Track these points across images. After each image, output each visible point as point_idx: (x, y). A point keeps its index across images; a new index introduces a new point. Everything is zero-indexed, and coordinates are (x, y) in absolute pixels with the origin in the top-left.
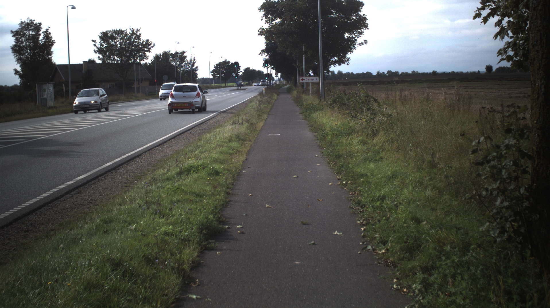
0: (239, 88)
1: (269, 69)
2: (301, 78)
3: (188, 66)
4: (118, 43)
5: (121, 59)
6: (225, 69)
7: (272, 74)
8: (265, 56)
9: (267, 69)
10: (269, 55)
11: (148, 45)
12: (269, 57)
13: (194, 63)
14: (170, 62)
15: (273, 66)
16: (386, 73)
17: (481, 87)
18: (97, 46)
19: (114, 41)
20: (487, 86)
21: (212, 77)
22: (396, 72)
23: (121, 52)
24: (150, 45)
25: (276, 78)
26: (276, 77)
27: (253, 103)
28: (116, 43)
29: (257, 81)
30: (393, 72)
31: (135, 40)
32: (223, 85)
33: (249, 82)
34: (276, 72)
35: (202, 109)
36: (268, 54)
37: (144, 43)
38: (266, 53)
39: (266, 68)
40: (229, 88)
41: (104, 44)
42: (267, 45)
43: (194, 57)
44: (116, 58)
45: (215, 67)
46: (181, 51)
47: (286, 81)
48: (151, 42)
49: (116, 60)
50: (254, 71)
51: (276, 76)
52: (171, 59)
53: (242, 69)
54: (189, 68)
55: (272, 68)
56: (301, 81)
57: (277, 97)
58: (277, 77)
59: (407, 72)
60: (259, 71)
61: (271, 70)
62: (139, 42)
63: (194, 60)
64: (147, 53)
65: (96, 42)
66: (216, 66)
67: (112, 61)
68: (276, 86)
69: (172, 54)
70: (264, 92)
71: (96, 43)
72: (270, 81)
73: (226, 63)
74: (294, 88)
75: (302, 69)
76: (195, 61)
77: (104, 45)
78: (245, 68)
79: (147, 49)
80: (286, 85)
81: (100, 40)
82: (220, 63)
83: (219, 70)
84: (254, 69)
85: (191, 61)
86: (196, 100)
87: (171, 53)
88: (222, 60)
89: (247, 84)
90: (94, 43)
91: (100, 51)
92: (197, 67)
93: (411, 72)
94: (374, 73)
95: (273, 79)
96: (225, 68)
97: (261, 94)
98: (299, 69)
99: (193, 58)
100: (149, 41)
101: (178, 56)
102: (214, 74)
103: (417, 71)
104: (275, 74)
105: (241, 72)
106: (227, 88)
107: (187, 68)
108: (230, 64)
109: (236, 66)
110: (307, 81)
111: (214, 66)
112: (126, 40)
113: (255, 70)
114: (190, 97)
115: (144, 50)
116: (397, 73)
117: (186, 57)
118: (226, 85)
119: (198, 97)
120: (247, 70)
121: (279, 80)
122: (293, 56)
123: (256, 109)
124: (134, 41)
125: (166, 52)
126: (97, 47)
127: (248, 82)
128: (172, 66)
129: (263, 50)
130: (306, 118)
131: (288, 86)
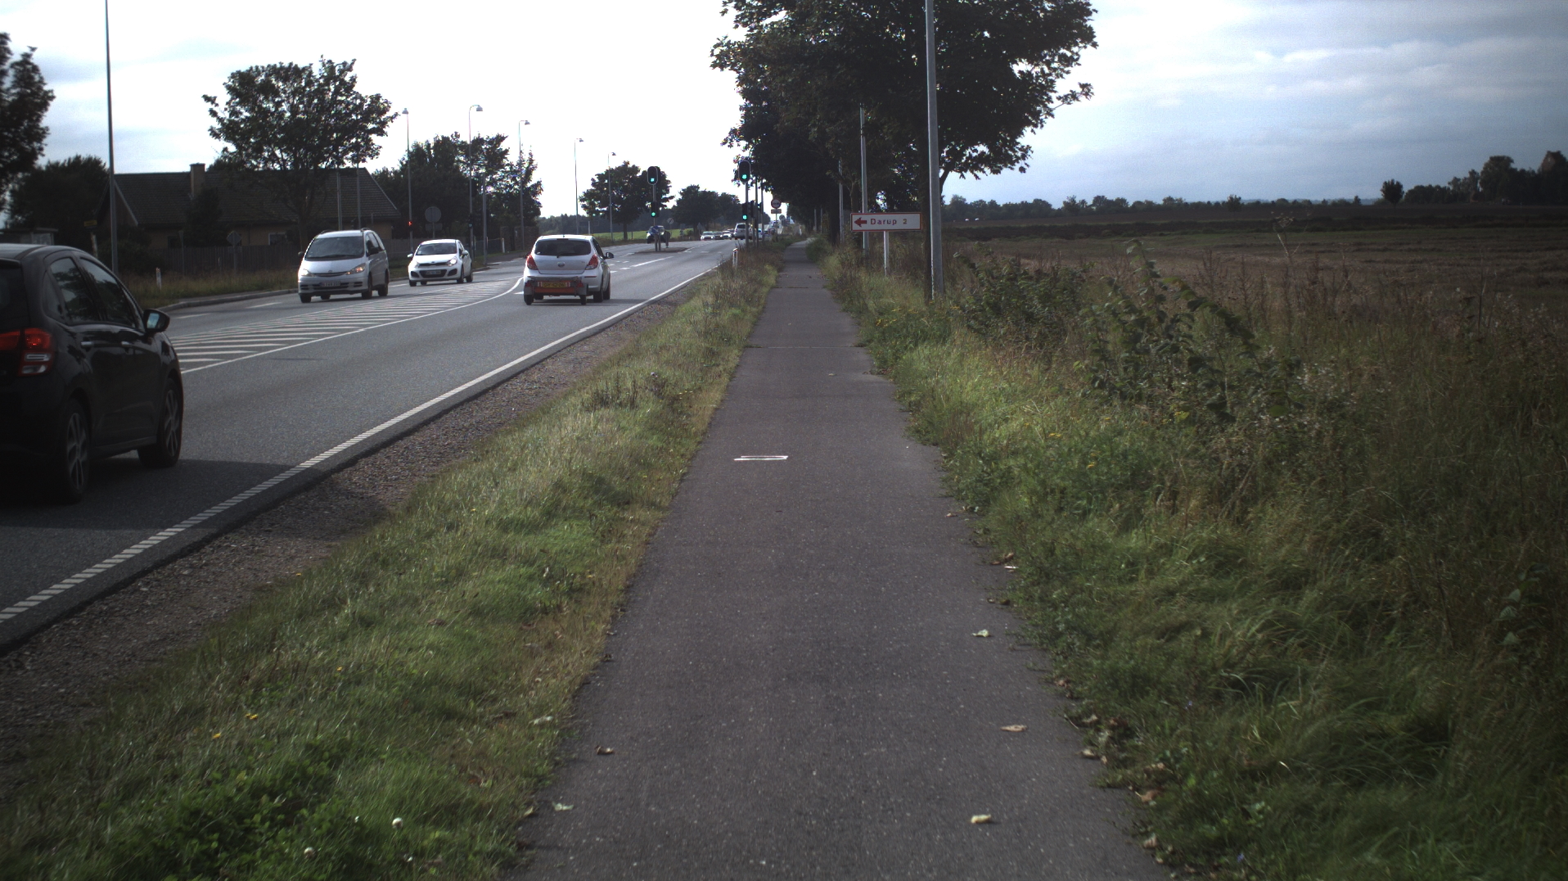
0: (663, 245)
1: (752, 190)
2: (855, 218)
3: (514, 179)
4: (285, 107)
5: (295, 155)
6: (625, 190)
7: (762, 203)
8: (742, 150)
9: (747, 189)
10: (754, 145)
11: (376, 113)
12: (754, 153)
13: (529, 172)
14: (458, 167)
15: (764, 181)
16: (1090, 202)
17: (1406, 247)
18: (221, 115)
19: (273, 101)
20: (1419, 243)
21: (583, 213)
22: (1118, 200)
23: (296, 135)
24: (385, 111)
25: (773, 217)
26: (775, 211)
27: (696, 302)
28: (278, 105)
29: (719, 225)
30: (1111, 202)
31: (339, 98)
32: (619, 236)
33: (695, 227)
34: (774, 198)
35: (602, 295)
36: (750, 142)
37: (365, 107)
38: (745, 139)
39: (743, 187)
40: (636, 245)
41: (242, 110)
42: (745, 117)
43: (530, 154)
44: (278, 152)
45: (594, 184)
46: (493, 135)
47: (804, 227)
48: (386, 102)
49: (278, 158)
50: (712, 194)
51: (773, 212)
52: (462, 158)
53: (675, 191)
54: (516, 187)
55: (762, 186)
56: (856, 227)
57: (777, 277)
58: (779, 215)
59: (1149, 199)
60: (724, 195)
61: (759, 191)
62: (348, 104)
63: (531, 161)
64: (373, 137)
65: (217, 102)
66: (597, 180)
67: (266, 163)
68: (773, 241)
69: (465, 143)
70: (735, 263)
71: (217, 105)
72: (756, 226)
73: (626, 171)
74: (828, 247)
75: (858, 187)
76: (534, 163)
77: (241, 113)
78: (685, 187)
79: (374, 126)
80: (804, 237)
81: (229, 97)
82: (610, 173)
83: (607, 191)
84: (709, 189)
85: (520, 164)
86: (587, 273)
87: (460, 140)
88: (616, 163)
89: (690, 233)
90: (209, 105)
91: (228, 130)
92: (539, 184)
93: (1161, 202)
94: (1057, 204)
95: (767, 219)
96: (624, 187)
97: (725, 267)
98: (845, 190)
99: (526, 157)
100: (381, 101)
101: (482, 151)
102: (592, 204)
103: (1178, 197)
104: (772, 204)
105: (672, 197)
106: (626, 246)
107: (511, 187)
108: (639, 174)
109: (653, 180)
110: (877, 227)
111: (593, 180)
112: (311, 96)
113: (713, 192)
114: (573, 267)
115: (364, 128)
116: (1121, 202)
117: (506, 152)
118: (626, 236)
119: (592, 266)
120: (691, 193)
121: (784, 222)
122: (828, 146)
123: (701, 328)
124: (334, 100)
125: (448, 138)
126: (221, 120)
127: (692, 229)
128: (462, 179)
129: (733, 132)
130: (883, 368)
131: (809, 240)
